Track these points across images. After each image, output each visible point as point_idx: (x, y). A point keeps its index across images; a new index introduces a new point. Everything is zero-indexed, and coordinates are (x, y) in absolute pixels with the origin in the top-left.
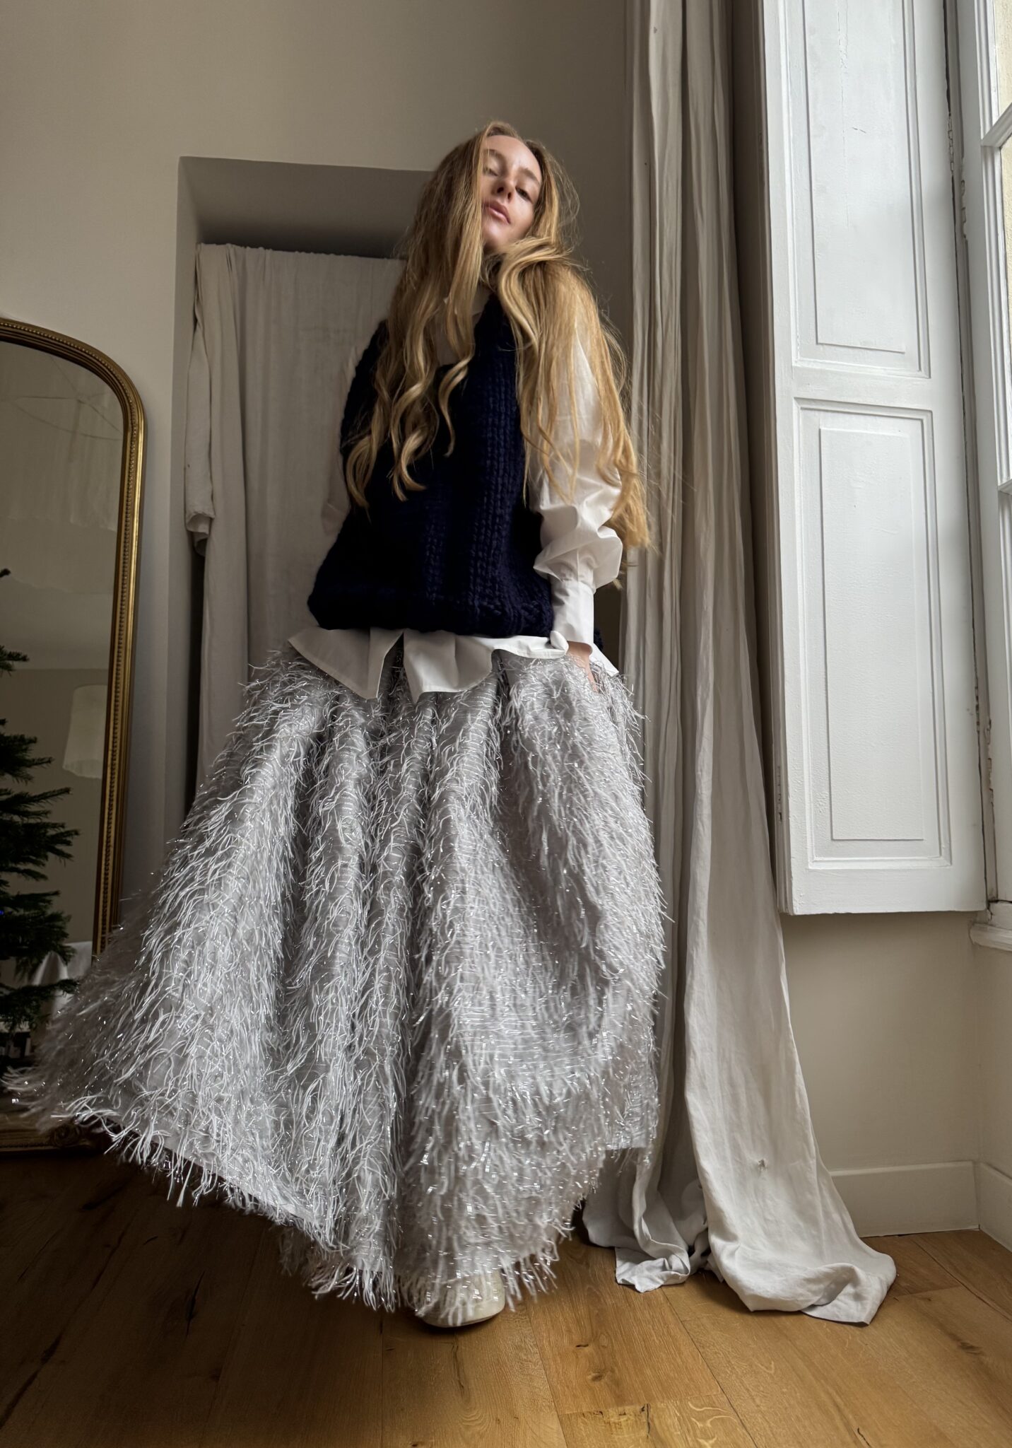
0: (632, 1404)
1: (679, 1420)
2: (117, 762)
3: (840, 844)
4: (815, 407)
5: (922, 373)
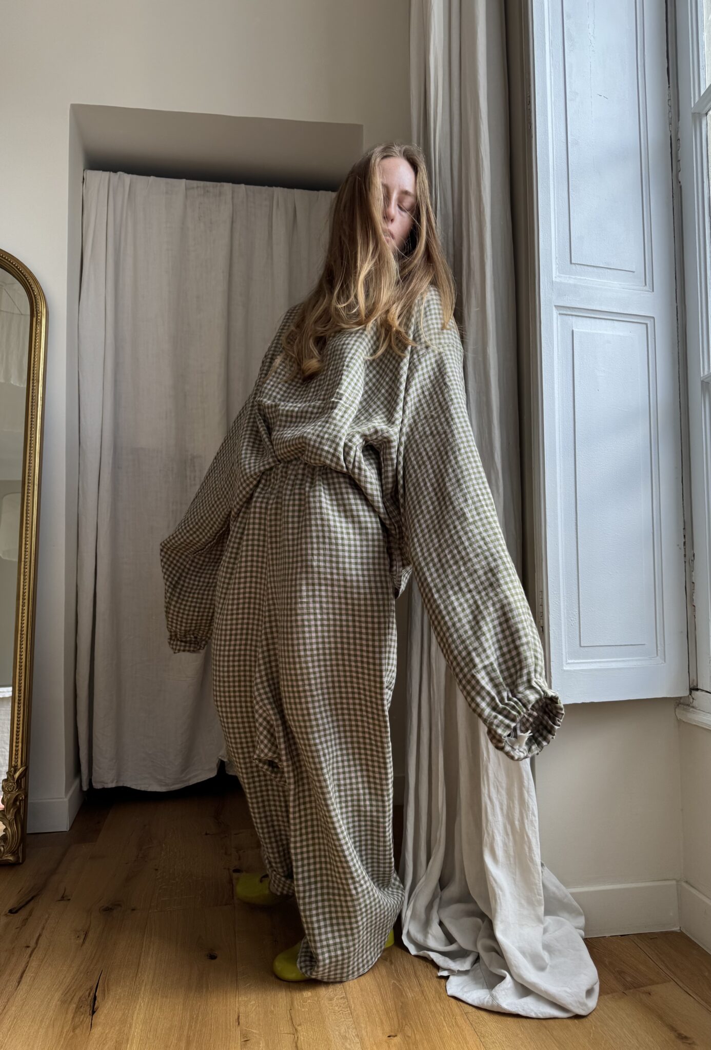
3: (586, 649)
4: (569, 313)
5: (647, 288)
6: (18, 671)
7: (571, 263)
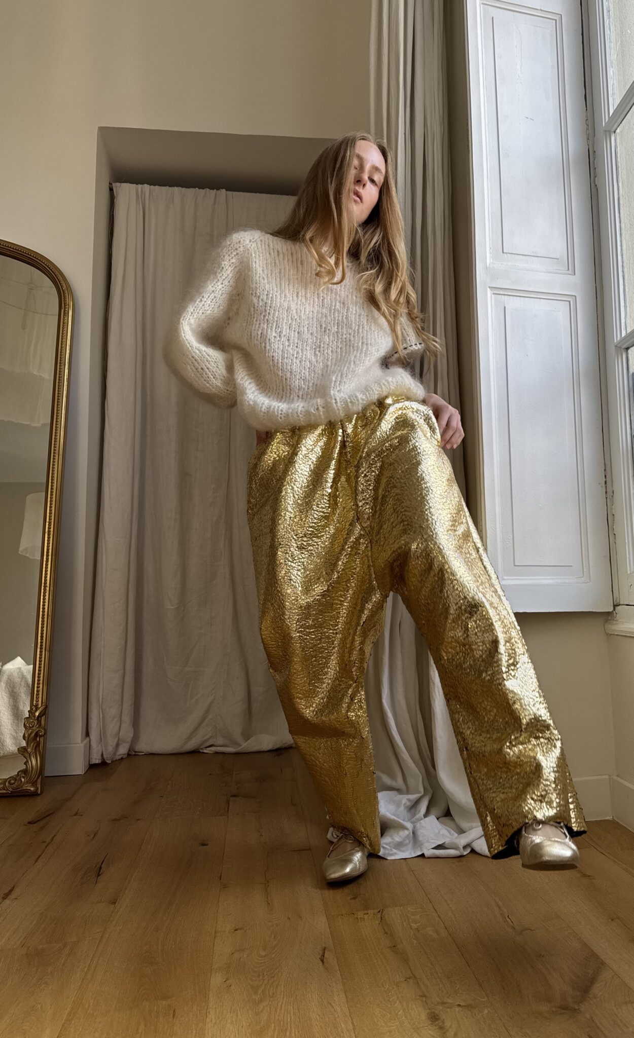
0: (373, 909)
1: (400, 916)
2: (52, 530)
3: (520, 568)
4: (502, 293)
5: (570, 272)
6: (40, 619)
7: (503, 252)
